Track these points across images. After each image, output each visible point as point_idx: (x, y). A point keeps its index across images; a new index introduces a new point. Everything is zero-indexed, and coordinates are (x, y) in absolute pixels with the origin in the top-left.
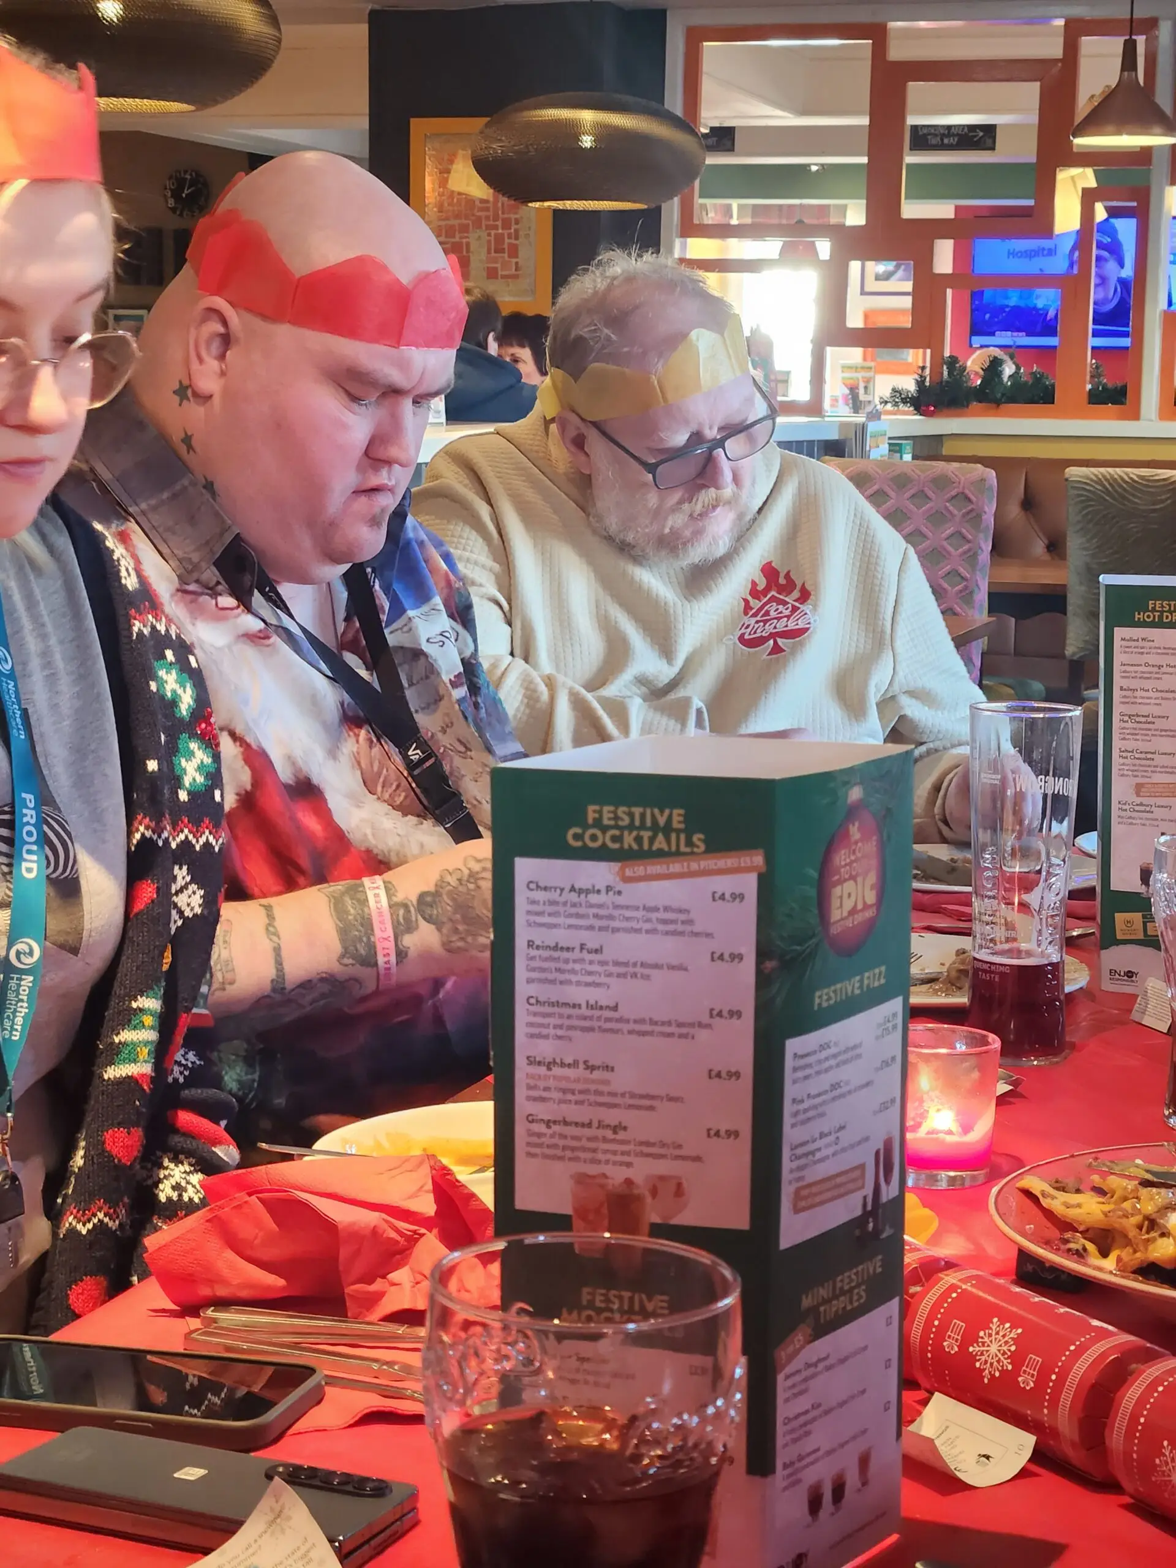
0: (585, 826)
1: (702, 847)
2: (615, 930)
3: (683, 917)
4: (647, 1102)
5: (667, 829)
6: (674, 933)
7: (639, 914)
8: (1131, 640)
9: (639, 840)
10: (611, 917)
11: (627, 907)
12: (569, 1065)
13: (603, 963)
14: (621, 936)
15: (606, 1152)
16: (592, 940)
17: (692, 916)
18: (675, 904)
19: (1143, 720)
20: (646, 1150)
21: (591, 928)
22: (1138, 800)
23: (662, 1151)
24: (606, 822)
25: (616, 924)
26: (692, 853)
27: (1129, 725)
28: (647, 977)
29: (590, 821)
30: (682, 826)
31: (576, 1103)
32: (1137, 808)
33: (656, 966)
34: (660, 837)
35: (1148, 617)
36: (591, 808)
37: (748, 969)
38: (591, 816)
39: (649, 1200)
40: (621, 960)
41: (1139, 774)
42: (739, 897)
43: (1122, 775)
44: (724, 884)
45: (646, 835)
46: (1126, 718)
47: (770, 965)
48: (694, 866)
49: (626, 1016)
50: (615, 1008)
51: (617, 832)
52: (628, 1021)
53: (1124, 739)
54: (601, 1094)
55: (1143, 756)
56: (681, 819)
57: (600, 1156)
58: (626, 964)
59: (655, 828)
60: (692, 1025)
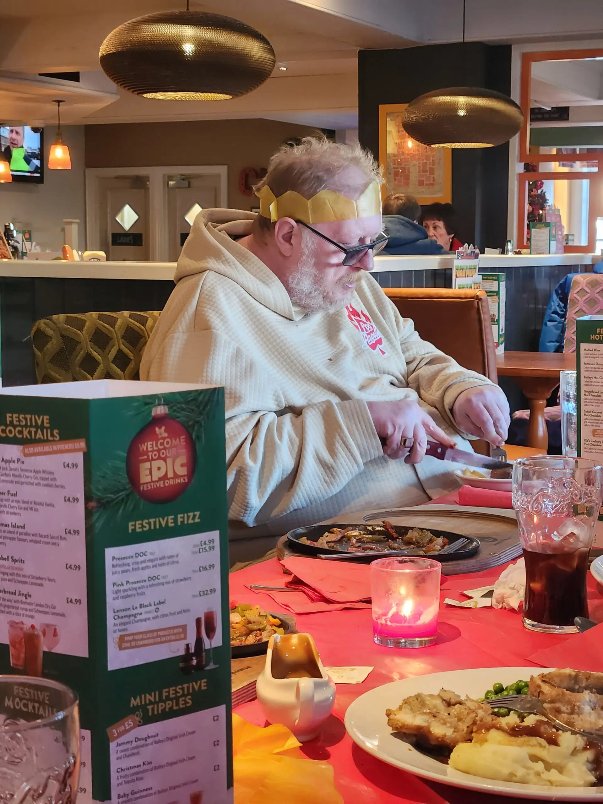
0: (7, 426)
1: (58, 437)
2: (22, 483)
3: (51, 476)
4: (39, 581)
5: (42, 427)
6: (47, 485)
7: (32, 474)
8: (589, 350)
9: (30, 433)
10: (20, 476)
11: (27, 471)
12: (5, 559)
13: (18, 502)
14: (26, 487)
15: (22, 609)
16: (13, 488)
17: (56, 476)
18: (47, 469)
19: (596, 394)
20: (41, 609)
21: (12, 482)
22: (594, 439)
23: (47, 610)
24: (15, 423)
25: (23, 480)
26: (54, 441)
27: (589, 397)
28: (36, 510)
29: (8, 423)
30: (48, 425)
31: (9, 580)
32: (593, 443)
33: (40, 504)
34: (39, 431)
35: (597, 337)
36: (8, 415)
37: (81, 506)
38: (8, 419)
39: (42, 637)
40: (26, 500)
41: (594, 424)
42: (75, 465)
43: (586, 425)
44: (68, 458)
45: (33, 430)
46: (587, 394)
47: (93, 504)
48: (55, 448)
49: (29, 532)
50: (24, 527)
51: (20, 429)
52: (29, 535)
53: (586, 405)
54: (18, 575)
55: (596, 414)
56: (48, 421)
57: (20, 611)
58: (27, 502)
59: (37, 427)
60: (57, 538)
